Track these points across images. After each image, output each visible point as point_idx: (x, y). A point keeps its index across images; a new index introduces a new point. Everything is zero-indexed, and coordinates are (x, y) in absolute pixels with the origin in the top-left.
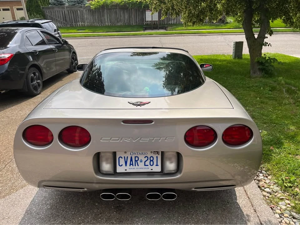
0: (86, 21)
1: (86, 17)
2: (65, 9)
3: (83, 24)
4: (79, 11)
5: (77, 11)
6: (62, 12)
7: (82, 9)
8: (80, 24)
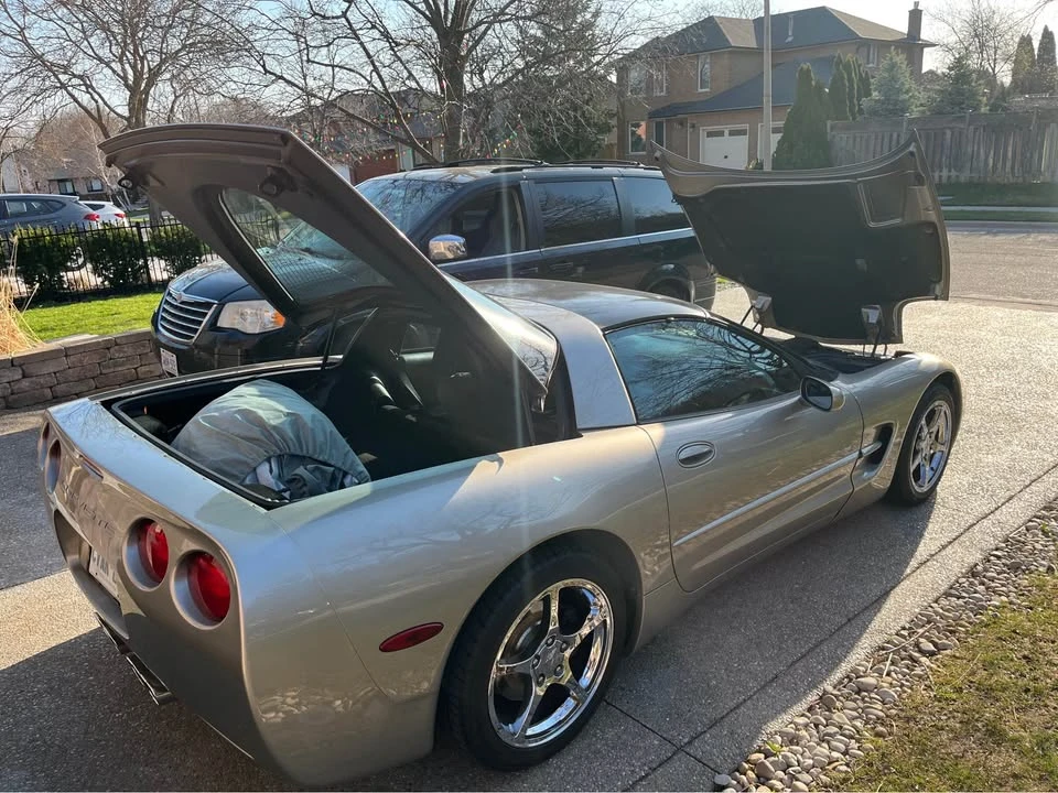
0: (969, 165)
1: (970, 150)
2: (902, 126)
3: (953, 173)
4: (949, 133)
5: (944, 134)
6: (891, 136)
7: (962, 126)
8: (945, 173)
